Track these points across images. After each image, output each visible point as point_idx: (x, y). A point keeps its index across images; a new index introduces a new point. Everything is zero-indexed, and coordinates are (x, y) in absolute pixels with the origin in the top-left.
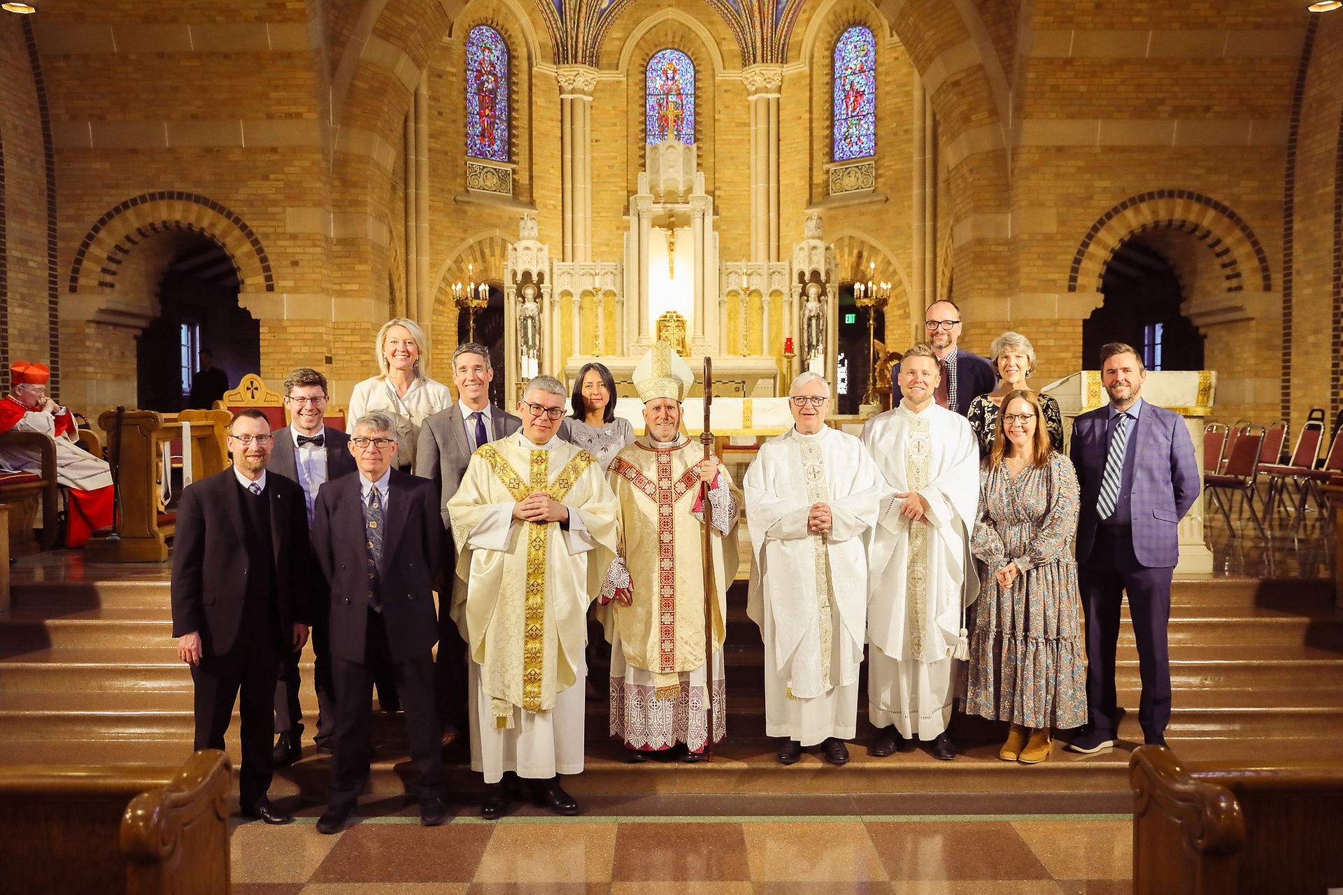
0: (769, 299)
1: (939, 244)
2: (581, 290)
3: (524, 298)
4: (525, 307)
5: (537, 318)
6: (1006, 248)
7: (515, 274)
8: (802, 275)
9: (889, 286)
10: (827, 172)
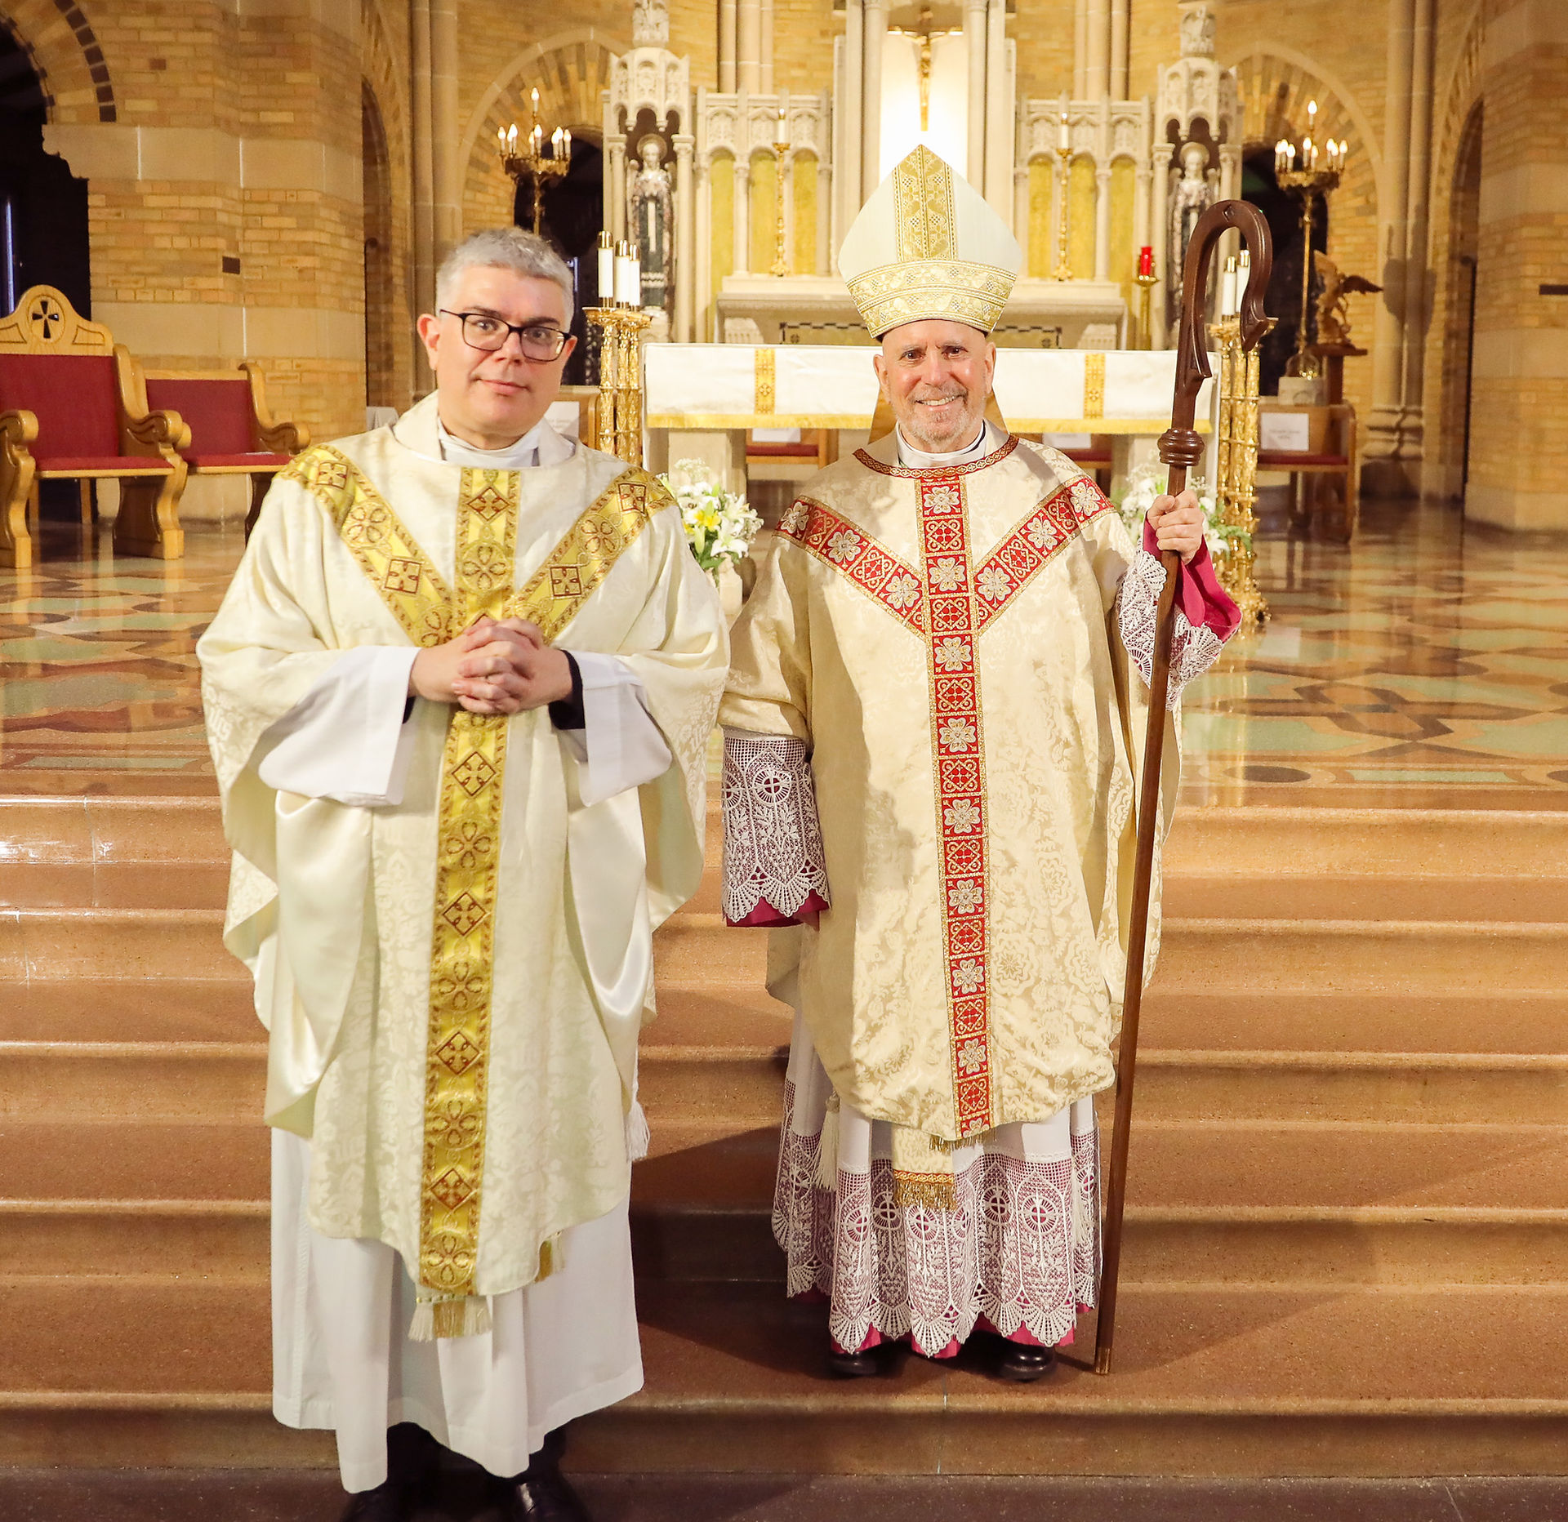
0: (1109, 172)
1: (1440, 69)
2: (751, 148)
3: (641, 161)
4: (642, 178)
5: (666, 201)
7: (623, 114)
8: (1173, 126)
9: (1344, 148)
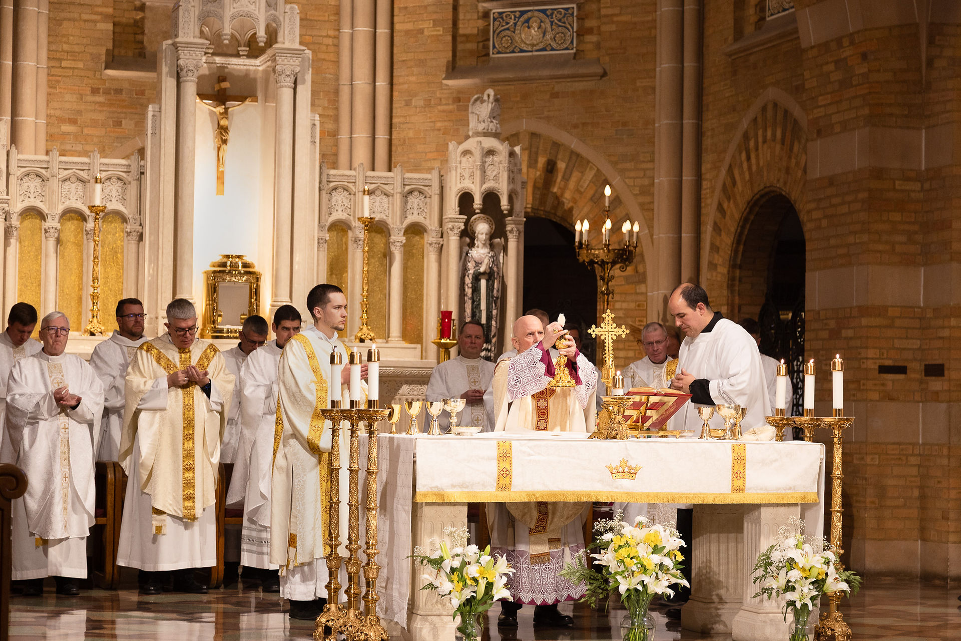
2: (61, 208)
6: (918, 185)
8: (466, 199)
10: (486, 15)
